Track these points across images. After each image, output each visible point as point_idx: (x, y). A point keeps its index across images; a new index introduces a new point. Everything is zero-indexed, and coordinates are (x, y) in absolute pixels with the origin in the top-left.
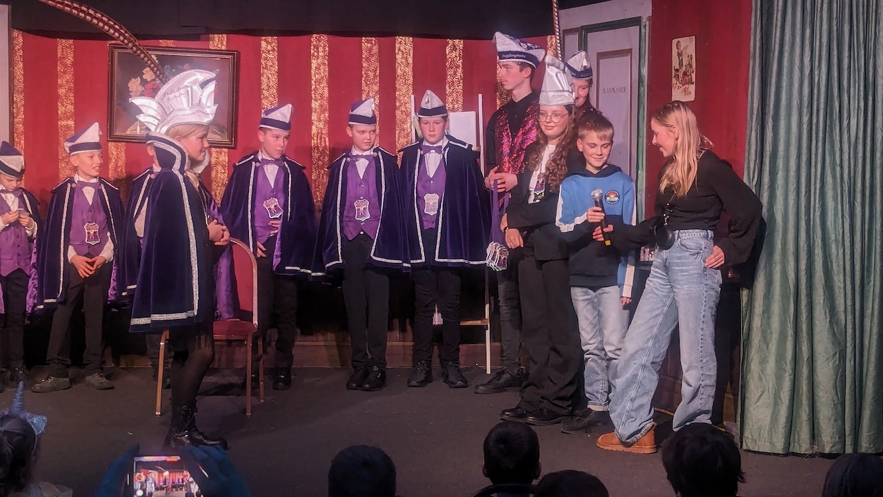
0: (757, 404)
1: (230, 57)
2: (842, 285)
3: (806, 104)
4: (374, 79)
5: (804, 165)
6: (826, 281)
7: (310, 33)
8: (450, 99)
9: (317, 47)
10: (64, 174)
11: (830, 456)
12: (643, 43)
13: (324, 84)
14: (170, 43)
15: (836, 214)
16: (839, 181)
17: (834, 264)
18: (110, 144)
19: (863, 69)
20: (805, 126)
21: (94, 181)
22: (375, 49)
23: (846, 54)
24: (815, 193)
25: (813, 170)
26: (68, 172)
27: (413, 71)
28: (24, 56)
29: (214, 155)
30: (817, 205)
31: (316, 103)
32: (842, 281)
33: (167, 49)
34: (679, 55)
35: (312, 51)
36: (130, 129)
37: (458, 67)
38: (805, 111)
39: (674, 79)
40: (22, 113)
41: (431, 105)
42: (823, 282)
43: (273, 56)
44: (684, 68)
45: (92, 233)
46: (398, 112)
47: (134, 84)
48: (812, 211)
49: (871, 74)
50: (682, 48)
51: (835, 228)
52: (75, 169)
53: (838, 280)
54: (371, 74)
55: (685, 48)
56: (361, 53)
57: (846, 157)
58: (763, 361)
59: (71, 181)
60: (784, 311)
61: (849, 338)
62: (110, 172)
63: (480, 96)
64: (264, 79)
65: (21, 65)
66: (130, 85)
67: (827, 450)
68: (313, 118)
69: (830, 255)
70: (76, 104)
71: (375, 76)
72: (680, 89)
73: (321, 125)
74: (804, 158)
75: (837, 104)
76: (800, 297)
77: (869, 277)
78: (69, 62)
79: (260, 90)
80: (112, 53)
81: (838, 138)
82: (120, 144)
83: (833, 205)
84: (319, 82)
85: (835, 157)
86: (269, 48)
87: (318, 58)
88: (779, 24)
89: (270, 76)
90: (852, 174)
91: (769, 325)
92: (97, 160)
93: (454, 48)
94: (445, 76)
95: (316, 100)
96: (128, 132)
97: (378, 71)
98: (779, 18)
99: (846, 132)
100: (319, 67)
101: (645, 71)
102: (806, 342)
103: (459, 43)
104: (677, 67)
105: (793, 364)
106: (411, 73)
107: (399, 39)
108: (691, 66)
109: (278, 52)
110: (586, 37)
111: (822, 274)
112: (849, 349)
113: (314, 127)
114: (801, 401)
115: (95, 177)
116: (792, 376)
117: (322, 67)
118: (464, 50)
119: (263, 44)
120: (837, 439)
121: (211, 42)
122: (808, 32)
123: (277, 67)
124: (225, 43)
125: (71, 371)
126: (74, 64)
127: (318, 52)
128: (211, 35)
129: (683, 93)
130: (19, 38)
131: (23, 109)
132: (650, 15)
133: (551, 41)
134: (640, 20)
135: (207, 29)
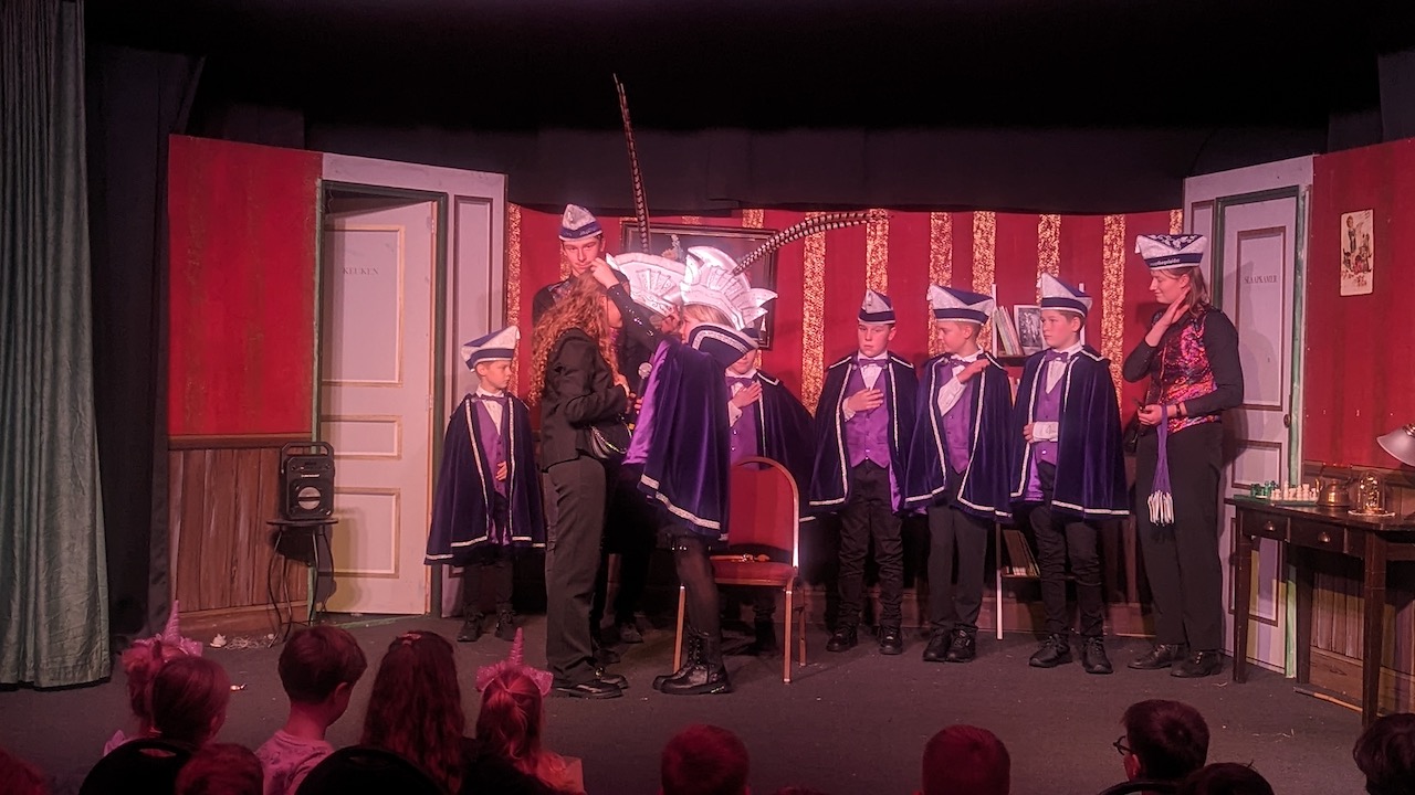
1: (767, 236)
4: (945, 264)
7: (866, 207)
9: (874, 226)
12: (1300, 221)
13: (883, 270)
14: (695, 220)
22: (948, 227)
27: (995, 255)
28: (521, 236)
33: (690, 227)
34: (1351, 234)
35: (868, 230)
37: (1053, 250)
39: (1343, 266)
43: (820, 236)
44: (1357, 252)
50: (1355, 226)
54: (942, 258)
55: (1359, 226)
56: (930, 233)
64: (808, 264)
65: (518, 247)
71: (946, 260)
79: (802, 278)
80: (626, 232)
84: (875, 267)
87: (875, 239)
89: (815, 261)
94: (1037, 259)
97: (951, 254)
100: (876, 249)
101: (1303, 255)
103: (1056, 220)
104: (1349, 251)
106: (992, 257)
107: (978, 214)
108: (1367, 248)
110: (1223, 211)
117: (880, 249)
118: (1062, 227)
121: (744, 219)
123: (823, 249)
124: (761, 221)
127: (876, 231)
128: (744, 211)
129: (1357, 284)
130: (516, 214)
131: (518, 299)
132: (1312, 183)
133: (1176, 216)
134: (1298, 190)
135: (741, 203)
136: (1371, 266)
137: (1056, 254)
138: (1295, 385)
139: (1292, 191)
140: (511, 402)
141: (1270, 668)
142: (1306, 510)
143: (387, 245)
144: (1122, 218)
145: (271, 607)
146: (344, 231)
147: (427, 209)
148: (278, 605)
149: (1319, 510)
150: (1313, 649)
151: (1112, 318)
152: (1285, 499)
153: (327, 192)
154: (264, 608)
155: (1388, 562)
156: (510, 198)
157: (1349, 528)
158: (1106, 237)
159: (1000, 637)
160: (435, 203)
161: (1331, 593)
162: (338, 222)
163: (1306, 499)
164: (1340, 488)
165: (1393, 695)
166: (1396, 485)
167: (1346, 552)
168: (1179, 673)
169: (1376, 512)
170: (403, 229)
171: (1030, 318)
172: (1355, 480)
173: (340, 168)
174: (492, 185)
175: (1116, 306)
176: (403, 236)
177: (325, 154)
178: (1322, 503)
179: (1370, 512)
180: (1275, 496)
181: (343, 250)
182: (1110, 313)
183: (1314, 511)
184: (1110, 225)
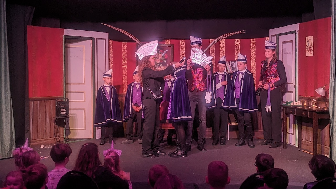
1: (171, 46)
12: (296, 39)
26: (125, 80)
28: (113, 47)
34: (308, 42)
39: (306, 49)
43: (184, 45)
44: (310, 46)
50: (309, 40)
54: (213, 50)
55: (310, 40)
64: (181, 52)
65: (112, 50)
70: (127, 61)
72: (309, 52)
78: (125, 49)
79: (180, 56)
80: (137, 46)
89: (183, 51)
93: (238, 42)
97: (215, 49)
101: (297, 47)
103: (239, 40)
104: (307, 45)
106: (224, 49)
108: (312, 45)
110: (278, 37)
119: (181, 42)
121: (166, 42)
123: (185, 49)
124: (170, 42)
126: (127, 49)
128: (166, 40)
129: (309, 54)
130: (111, 42)
131: (112, 62)
132: (299, 30)
133: (267, 38)
134: (295, 32)
135: (165, 38)
136: (313, 49)
137: (239, 48)
138: (296, 78)
139: (294, 32)
140: (112, 87)
141: (292, 145)
142: (299, 107)
143: (81, 50)
144: (255, 39)
145: (55, 138)
146: (70, 47)
147: (90, 41)
148: (57, 137)
149: (302, 107)
150: (302, 140)
151: (253, 63)
152: (294, 105)
153: (66, 38)
154: (53, 138)
155: (319, 119)
156: (110, 38)
157: (309, 111)
158: (251, 44)
159: (229, 139)
160: (92, 40)
161: (306, 127)
162: (68, 45)
163: (299, 105)
164: (307, 102)
165: (321, 150)
166: (320, 101)
167: (309, 117)
168: (271, 147)
169: (316, 107)
170: (84, 46)
171: (234, 64)
172: (311, 100)
173: (69, 32)
174: (105, 35)
175: (254, 60)
176: (84, 48)
177: (65, 29)
178: (303, 106)
179: (314, 107)
180: (292, 104)
181: (70, 52)
182: (252, 62)
183: (301, 107)
184: (252, 41)
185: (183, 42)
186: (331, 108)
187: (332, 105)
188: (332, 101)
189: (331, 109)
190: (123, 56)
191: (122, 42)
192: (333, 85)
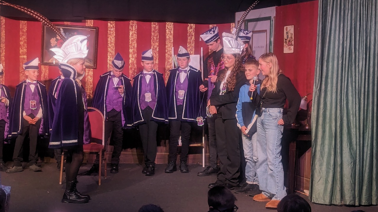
0: (318, 183)
1: (95, 29)
2: (355, 133)
3: (340, 55)
5: (339, 81)
6: (348, 132)
7: (129, 20)
8: (189, 49)
9: (132, 26)
10: (22, 78)
11: (349, 206)
12: (271, 28)
13: (135, 42)
14: (69, 23)
15: (353, 103)
16: (354, 89)
17: (352, 124)
18: (42, 66)
19: (365, 41)
20: (340, 65)
21: (35, 82)
22: (157, 27)
23: (358, 35)
24: (344, 94)
25: (343, 84)
26: (23, 78)
27: (173, 37)
28: (5, 28)
29: (87, 71)
30: (345, 99)
31: (131, 50)
32: (355, 131)
33: (67, 26)
34: (287, 33)
35: (130, 28)
36: (51, 60)
38: (340, 59)
40: (4, 52)
41: (182, 52)
42: (347, 132)
43: (113, 29)
44: (289, 39)
45: (33, 104)
46: (167, 55)
47: (53, 41)
48: (342, 101)
49: (368, 44)
50: (288, 30)
51: (352, 109)
52: (27, 77)
53: (353, 131)
54: (155, 38)
55: (289, 30)
56: (151, 29)
57: (357, 78)
58: (321, 165)
59: (25, 82)
60: (330, 144)
61: (358, 156)
62: (42, 78)
63: (202, 48)
64: (109, 39)
65: (4, 32)
66: (51, 41)
67: (348, 203)
68: (130, 56)
69: (350, 120)
70: (27, 49)
71: (157, 39)
72: (287, 48)
73: (133, 59)
74: (339, 78)
75: (354, 56)
76: (337, 138)
77: (366, 130)
78: (25, 31)
79: (107, 44)
80: (44, 27)
81: (354, 70)
82: (46, 66)
83: (352, 99)
84: (133, 41)
85: (352, 79)
86: (112, 26)
87: (132, 31)
88: (330, 21)
89: (112, 38)
90: (360, 86)
91: (323, 149)
92: (36, 74)
93: (191, 28)
94: (187, 39)
95: (131, 49)
96: (50, 61)
97: (158, 37)
98: (330, 19)
99: (357, 68)
100: (133, 35)
101: (272, 39)
102: (339, 157)
103: (193, 26)
104: (286, 38)
105: (334, 166)
106: (172, 38)
107: (167, 23)
108: (292, 38)
109: (115, 28)
110: (247, 24)
111: (346, 128)
112: (358, 161)
113: (130, 60)
114: (337, 182)
115: (35, 81)
116: (333, 172)
117: (134, 35)
118: (195, 28)
119: (109, 24)
120: (352, 199)
121: (86, 23)
122: (342, 25)
123: (115, 34)
124: (92, 24)
125: (23, 164)
126: (27, 32)
127: (133, 28)
128: (86, 20)
129: (288, 50)
130: (3, 20)
131: (4, 50)
132: (275, 16)
133: (233, 25)
134: (271, 18)
135: (85, 17)
136: (293, 44)
137: (193, 37)
139: (269, 18)
185: (112, 24)
186: (313, 126)
187: (315, 123)
188: (316, 116)
189: (313, 128)
190: (21, 41)
191: (19, 20)
192: (318, 95)
